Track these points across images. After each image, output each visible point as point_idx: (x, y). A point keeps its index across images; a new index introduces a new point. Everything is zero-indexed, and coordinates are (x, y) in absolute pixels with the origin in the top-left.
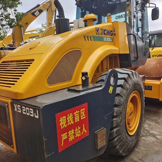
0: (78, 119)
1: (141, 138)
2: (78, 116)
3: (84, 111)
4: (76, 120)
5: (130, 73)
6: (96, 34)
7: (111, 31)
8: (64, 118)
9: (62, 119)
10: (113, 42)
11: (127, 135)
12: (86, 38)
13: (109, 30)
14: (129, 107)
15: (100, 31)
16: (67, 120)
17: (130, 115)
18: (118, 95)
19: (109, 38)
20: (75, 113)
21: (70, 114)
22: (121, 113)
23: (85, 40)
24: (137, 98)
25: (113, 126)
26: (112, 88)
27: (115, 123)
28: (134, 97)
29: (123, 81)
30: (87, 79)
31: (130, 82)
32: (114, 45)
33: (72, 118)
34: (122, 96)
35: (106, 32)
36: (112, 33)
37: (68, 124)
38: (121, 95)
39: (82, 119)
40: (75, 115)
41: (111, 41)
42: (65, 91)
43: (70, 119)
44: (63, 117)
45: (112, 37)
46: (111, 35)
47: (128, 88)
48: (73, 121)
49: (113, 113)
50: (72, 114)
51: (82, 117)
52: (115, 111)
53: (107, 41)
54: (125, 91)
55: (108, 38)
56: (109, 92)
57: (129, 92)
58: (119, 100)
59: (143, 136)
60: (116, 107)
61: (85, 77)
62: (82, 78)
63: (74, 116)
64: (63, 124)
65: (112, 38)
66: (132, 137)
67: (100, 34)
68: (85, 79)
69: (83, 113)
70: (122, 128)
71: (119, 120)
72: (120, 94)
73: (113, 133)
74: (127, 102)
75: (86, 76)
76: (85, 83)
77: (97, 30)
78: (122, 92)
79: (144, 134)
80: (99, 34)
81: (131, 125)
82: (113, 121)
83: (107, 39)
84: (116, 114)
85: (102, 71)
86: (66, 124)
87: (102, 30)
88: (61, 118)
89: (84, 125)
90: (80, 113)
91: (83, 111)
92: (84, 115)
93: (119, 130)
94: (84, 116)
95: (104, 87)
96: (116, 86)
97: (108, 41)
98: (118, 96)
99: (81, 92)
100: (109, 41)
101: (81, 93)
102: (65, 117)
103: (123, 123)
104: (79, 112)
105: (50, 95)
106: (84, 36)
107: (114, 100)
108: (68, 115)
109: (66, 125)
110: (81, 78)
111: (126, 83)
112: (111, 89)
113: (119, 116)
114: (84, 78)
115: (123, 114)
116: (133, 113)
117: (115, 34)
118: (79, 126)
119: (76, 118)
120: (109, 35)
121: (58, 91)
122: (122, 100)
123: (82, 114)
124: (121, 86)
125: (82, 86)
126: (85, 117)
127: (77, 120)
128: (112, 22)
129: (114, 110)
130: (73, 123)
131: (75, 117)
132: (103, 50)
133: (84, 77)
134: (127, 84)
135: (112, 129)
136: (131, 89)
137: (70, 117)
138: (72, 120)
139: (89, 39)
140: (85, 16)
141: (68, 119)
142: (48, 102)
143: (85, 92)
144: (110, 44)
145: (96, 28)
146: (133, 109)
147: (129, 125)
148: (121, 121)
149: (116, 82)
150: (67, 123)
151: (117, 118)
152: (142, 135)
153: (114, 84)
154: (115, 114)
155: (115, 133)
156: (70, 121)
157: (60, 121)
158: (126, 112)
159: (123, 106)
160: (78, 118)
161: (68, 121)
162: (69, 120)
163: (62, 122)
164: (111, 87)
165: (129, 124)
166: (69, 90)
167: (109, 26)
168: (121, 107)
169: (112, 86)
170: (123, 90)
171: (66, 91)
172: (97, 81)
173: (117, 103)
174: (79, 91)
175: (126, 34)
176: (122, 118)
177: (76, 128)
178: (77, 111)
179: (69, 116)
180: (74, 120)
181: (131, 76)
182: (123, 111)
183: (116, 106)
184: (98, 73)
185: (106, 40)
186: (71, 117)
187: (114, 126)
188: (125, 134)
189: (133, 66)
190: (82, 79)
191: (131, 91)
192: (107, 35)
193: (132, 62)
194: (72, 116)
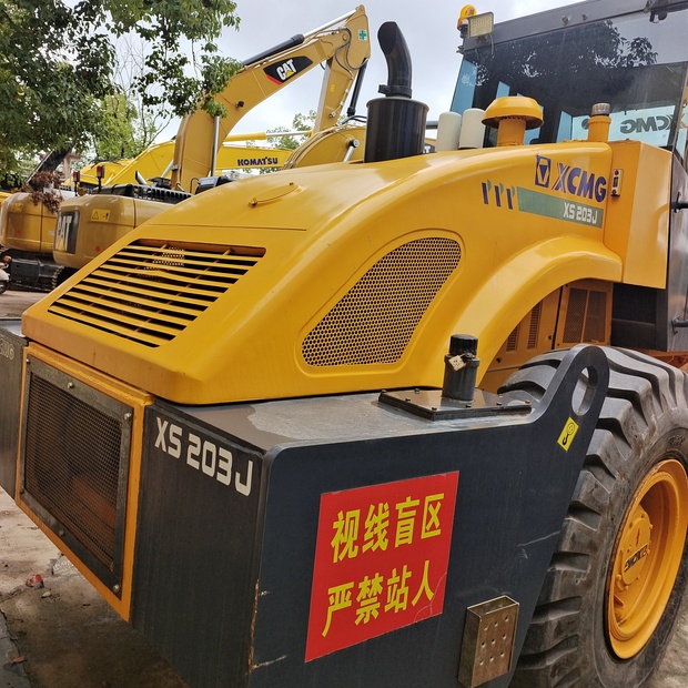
0: (410, 534)
1: (662, 678)
2: (412, 521)
3: (439, 505)
4: (398, 536)
5: (661, 374)
6: (537, 183)
7: (602, 180)
8: (351, 519)
9: (345, 519)
10: (602, 231)
11: (604, 652)
12: (491, 194)
13: (593, 175)
14: (631, 525)
15: (555, 175)
16: (362, 530)
17: (631, 563)
18: (595, 462)
19: (588, 207)
20: (399, 507)
21: (381, 505)
22: (593, 547)
23: (486, 202)
24: (674, 494)
25: (548, 598)
26: (577, 427)
27: (558, 584)
28: (661, 487)
29: (627, 404)
30: (471, 366)
31: (656, 416)
32: (605, 241)
33: (387, 524)
34: (612, 470)
35: (577, 182)
36: (603, 190)
37: (365, 548)
38: (607, 465)
39: (424, 535)
40: (400, 512)
41: (594, 222)
42: (369, 403)
43: (375, 525)
44: (350, 514)
45: (602, 205)
46: (599, 199)
47: (641, 442)
48: (387, 540)
49: (560, 539)
50: (386, 506)
51: (426, 531)
52: (570, 532)
53: (578, 218)
54: (626, 453)
55: (582, 206)
56: (560, 441)
57: (644, 459)
58: (596, 486)
59: (674, 673)
60: (574, 516)
61: (465, 359)
62: (452, 361)
63: (393, 518)
64: (344, 544)
65: (601, 211)
66: (623, 667)
67: (551, 185)
68: (462, 365)
69: (434, 513)
70: (585, 615)
71: (579, 575)
72: (603, 459)
73: (542, 628)
74: (627, 502)
75: (470, 355)
76: (456, 385)
77: (543, 169)
78: (612, 454)
79: (677, 665)
80: (547, 186)
81: (626, 611)
82: (553, 573)
83: (576, 210)
84: (572, 548)
85: (532, 343)
86: (355, 543)
87: (562, 169)
88: (340, 515)
89: (427, 563)
90: (420, 509)
91: (434, 504)
92: (435, 520)
93: (570, 622)
94: (437, 525)
95: (539, 415)
96: (592, 422)
97: (581, 222)
98: (592, 469)
99: (438, 419)
100: (586, 223)
101: (436, 423)
102: (356, 513)
103: (593, 594)
104: (417, 502)
105: (306, 409)
106: (484, 185)
107: (573, 481)
108: (372, 508)
109: (356, 547)
110: (447, 359)
111: (636, 417)
112: (570, 429)
113: (582, 558)
114: (457, 363)
115: (601, 554)
116: (642, 560)
117: (615, 196)
118: (405, 567)
119: (399, 530)
120: (591, 197)
121: (337, 398)
122: (609, 488)
123: (429, 516)
124: (611, 425)
125: (443, 395)
126: (438, 532)
127: (404, 536)
128: (609, 143)
129: (566, 528)
130: (384, 545)
131: (400, 524)
132: (550, 259)
133: (458, 358)
134: (639, 422)
135: (543, 608)
136: (653, 450)
137: (378, 520)
138: (385, 532)
139: (504, 197)
141: (369, 524)
142: (296, 437)
143: (452, 422)
144: (585, 235)
145: (539, 158)
146: (645, 540)
147: (619, 610)
148: (588, 584)
149: (595, 404)
150: (360, 542)
151: (572, 564)
152: (669, 666)
153: (584, 412)
154: (566, 547)
155: (550, 632)
156: (375, 538)
157: (336, 525)
158: (615, 548)
159: (607, 517)
160: (411, 528)
161: (368, 535)
162: (372, 530)
163: (343, 531)
164: (570, 420)
165: (618, 603)
166: (387, 401)
167: (593, 157)
168: (600, 520)
169: (575, 418)
170: (619, 443)
171: (373, 403)
172: (506, 384)
173: (582, 499)
174: (428, 415)
175: (664, 200)
176: (594, 569)
177: (394, 571)
178: (409, 499)
179: (376, 512)
180: (391, 533)
181: (665, 390)
182: (605, 541)
183: (577, 509)
184: (513, 352)
185: (572, 217)
186: (383, 521)
187: (555, 597)
188: (597, 647)
189: (673, 346)
190: (449, 367)
191: (654, 457)
192: (579, 194)
193: (669, 331)
194: (387, 514)
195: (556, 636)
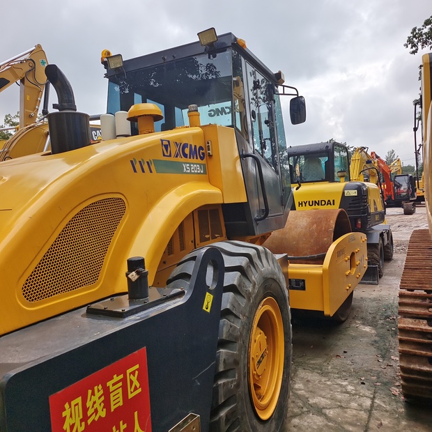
0: (121, 399)
1: (290, 421)
2: (120, 390)
3: (137, 372)
4: (112, 403)
5: (252, 252)
6: (164, 155)
7: (201, 148)
8: (75, 405)
9: (70, 407)
10: (208, 175)
11: (255, 421)
12: (138, 166)
13: (195, 146)
14: (255, 341)
15: (173, 149)
16: (85, 409)
17: (259, 362)
18: (227, 313)
19: (197, 164)
20: (109, 384)
21: (96, 388)
22: (236, 362)
23: (135, 171)
24: (272, 313)
25: (217, 402)
26: (212, 296)
27: (221, 392)
28: (266, 314)
29: (239, 274)
30: (143, 277)
31: (255, 277)
32: (210, 181)
33: (103, 398)
34: (237, 314)
35: (187, 151)
36: (203, 152)
37: (89, 421)
38: (234, 312)
39: (130, 396)
40: (111, 387)
41: (202, 172)
42: (80, 317)
43: (95, 403)
44: (73, 403)
45: (204, 162)
46: (202, 159)
47: (250, 293)
48: (105, 410)
49: (217, 365)
50: (100, 387)
51: (131, 393)
52: (222, 359)
53: (193, 171)
54: (243, 302)
55: (193, 164)
56: (204, 308)
57: (253, 302)
58: (231, 326)
59: (295, 416)
60: (223, 348)
61: (138, 273)
62: (130, 276)
63: (107, 393)
64: (74, 425)
65: (204, 165)
66: (267, 425)
67: (173, 155)
68: (137, 277)
69: (134, 379)
70: (240, 404)
71: (232, 382)
72: (231, 309)
73: (218, 422)
74: (250, 329)
75: (141, 269)
76: (137, 290)
77: (166, 147)
78: (236, 305)
79: (296, 410)
80: (170, 156)
81: (263, 391)
82: (218, 386)
83: (190, 167)
84: (224, 368)
85: (183, 247)
86: (81, 421)
87: (177, 145)
88: (67, 406)
89: (136, 413)
90: (124, 380)
91: (133, 373)
92: (136, 383)
93: (232, 413)
94: (138, 385)
95: (189, 296)
96: (221, 289)
97: (194, 173)
98: (227, 317)
99: (127, 316)
100: (198, 173)
101: (126, 319)
102: (79, 400)
103: (242, 390)
104: (121, 376)
105: (32, 335)
106: (132, 161)
107: (216, 327)
108: (90, 392)
109: (83, 423)
110: (127, 275)
111: (245, 280)
113: (231, 371)
114: (134, 276)
115: (241, 365)
116: (265, 358)
117: (210, 156)
118: (121, 422)
119: (112, 399)
120: (197, 158)
121: (56, 319)
122: (238, 325)
123: (132, 382)
124: (232, 288)
125: (130, 298)
126: (140, 390)
127: (117, 401)
128: (201, 127)
129: (219, 357)
130: (103, 414)
131: (112, 395)
132: (183, 197)
133: (134, 273)
134: (247, 283)
135: (215, 410)
136: (257, 296)
137: (95, 398)
138: (103, 404)
139: (146, 167)
140: (132, 107)
141: (89, 404)
142: (24, 361)
143: (137, 315)
144: (200, 180)
145: (162, 141)
146: (264, 346)
147: (259, 391)
148: (238, 386)
149: (219, 278)
150: (85, 418)
151: (227, 377)
152: (293, 412)
153: (215, 286)
154: (221, 369)
155: (223, 422)
156: (96, 411)
157: (64, 414)
158: (248, 358)
159: (240, 342)
160: (120, 395)
161: (90, 412)
162: (93, 407)
163: (71, 416)
164: (207, 294)
165: (257, 387)
166: (93, 313)
167: (195, 136)
168: (237, 345)
169: (210, 292)
170: (239, 298)
171: (82, 316)
172: (170, 278)
173: (224, 337)
174: (121, 315)
175: (237, 154)
176: (239, 376)
177: (114, 428)
178: (115, 376)
179: (93, 394)
180: (107, 403)
181: (256, 260)
182: (242, 357)
183: (223, 344)
184: (172, 256)
185: (189, 171)
186: (99, 398)
187: (222, 400)
188: (250, 420)
189: (258, 232)
190: (129, 280)
191: (258, 299)
192: (190, 158)
193: (254, 224)
194: (101, 392)
195: (226, 425)
